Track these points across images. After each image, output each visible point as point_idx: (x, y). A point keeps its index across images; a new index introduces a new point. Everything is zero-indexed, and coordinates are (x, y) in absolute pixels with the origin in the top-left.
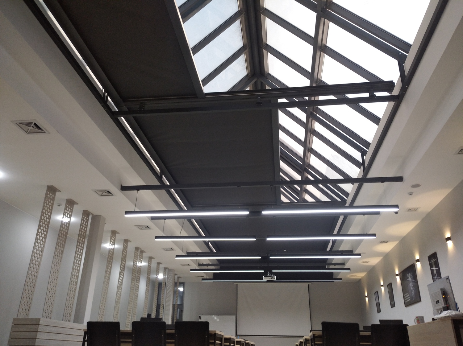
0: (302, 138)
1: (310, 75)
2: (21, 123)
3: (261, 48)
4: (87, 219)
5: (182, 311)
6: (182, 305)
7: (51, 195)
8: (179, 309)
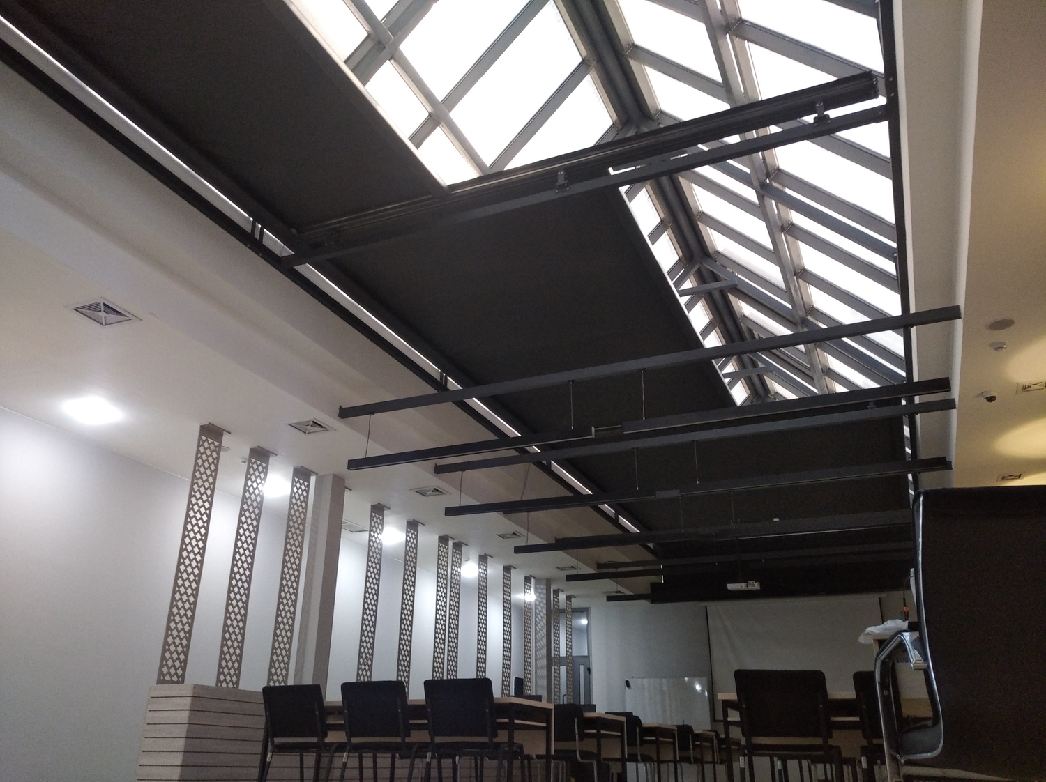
0: (766, 241)
1: (723, 89)
2: (84, 308)
3: (624, 55)
4: (306, 484)
5: (589, 670)
6: (588, 657)
7: (210, 441)
8: (582, 667)
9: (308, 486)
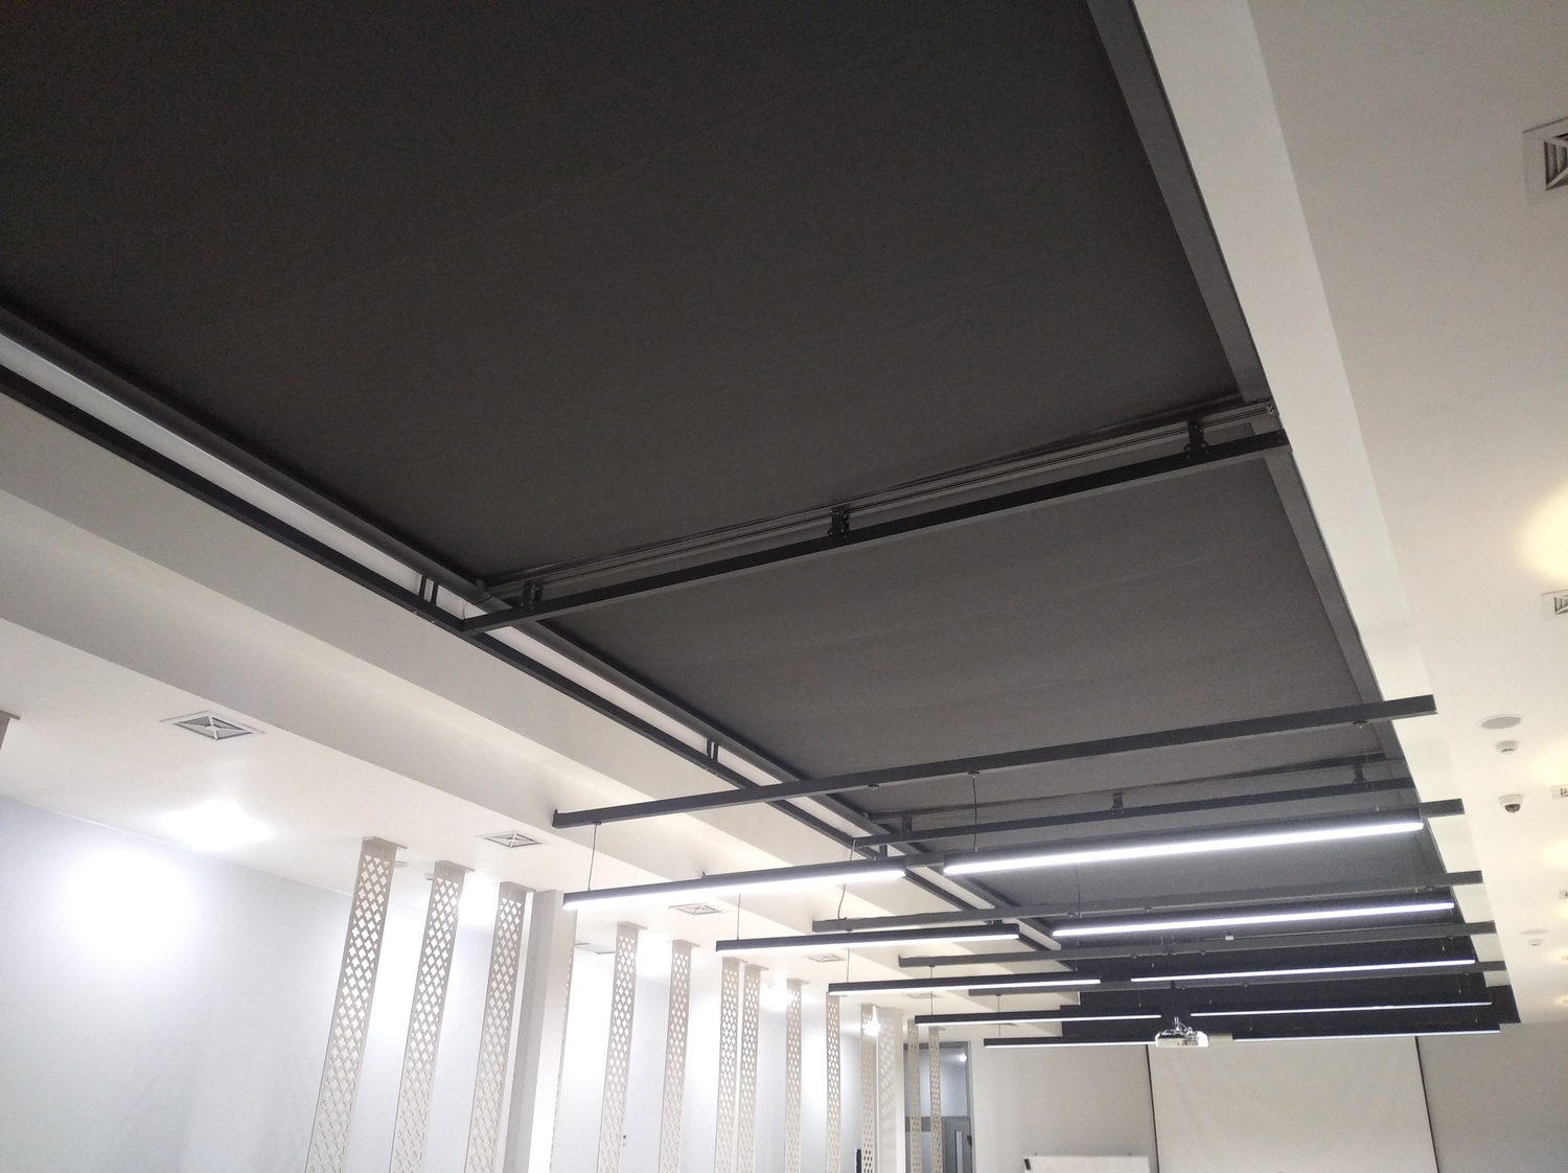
2: (187, 722)
4: (519, 905)
5: (970, 1139)
6: (968, 1119)
7: (377, 861)
8: (959, 1134)
9: (522, 909)
